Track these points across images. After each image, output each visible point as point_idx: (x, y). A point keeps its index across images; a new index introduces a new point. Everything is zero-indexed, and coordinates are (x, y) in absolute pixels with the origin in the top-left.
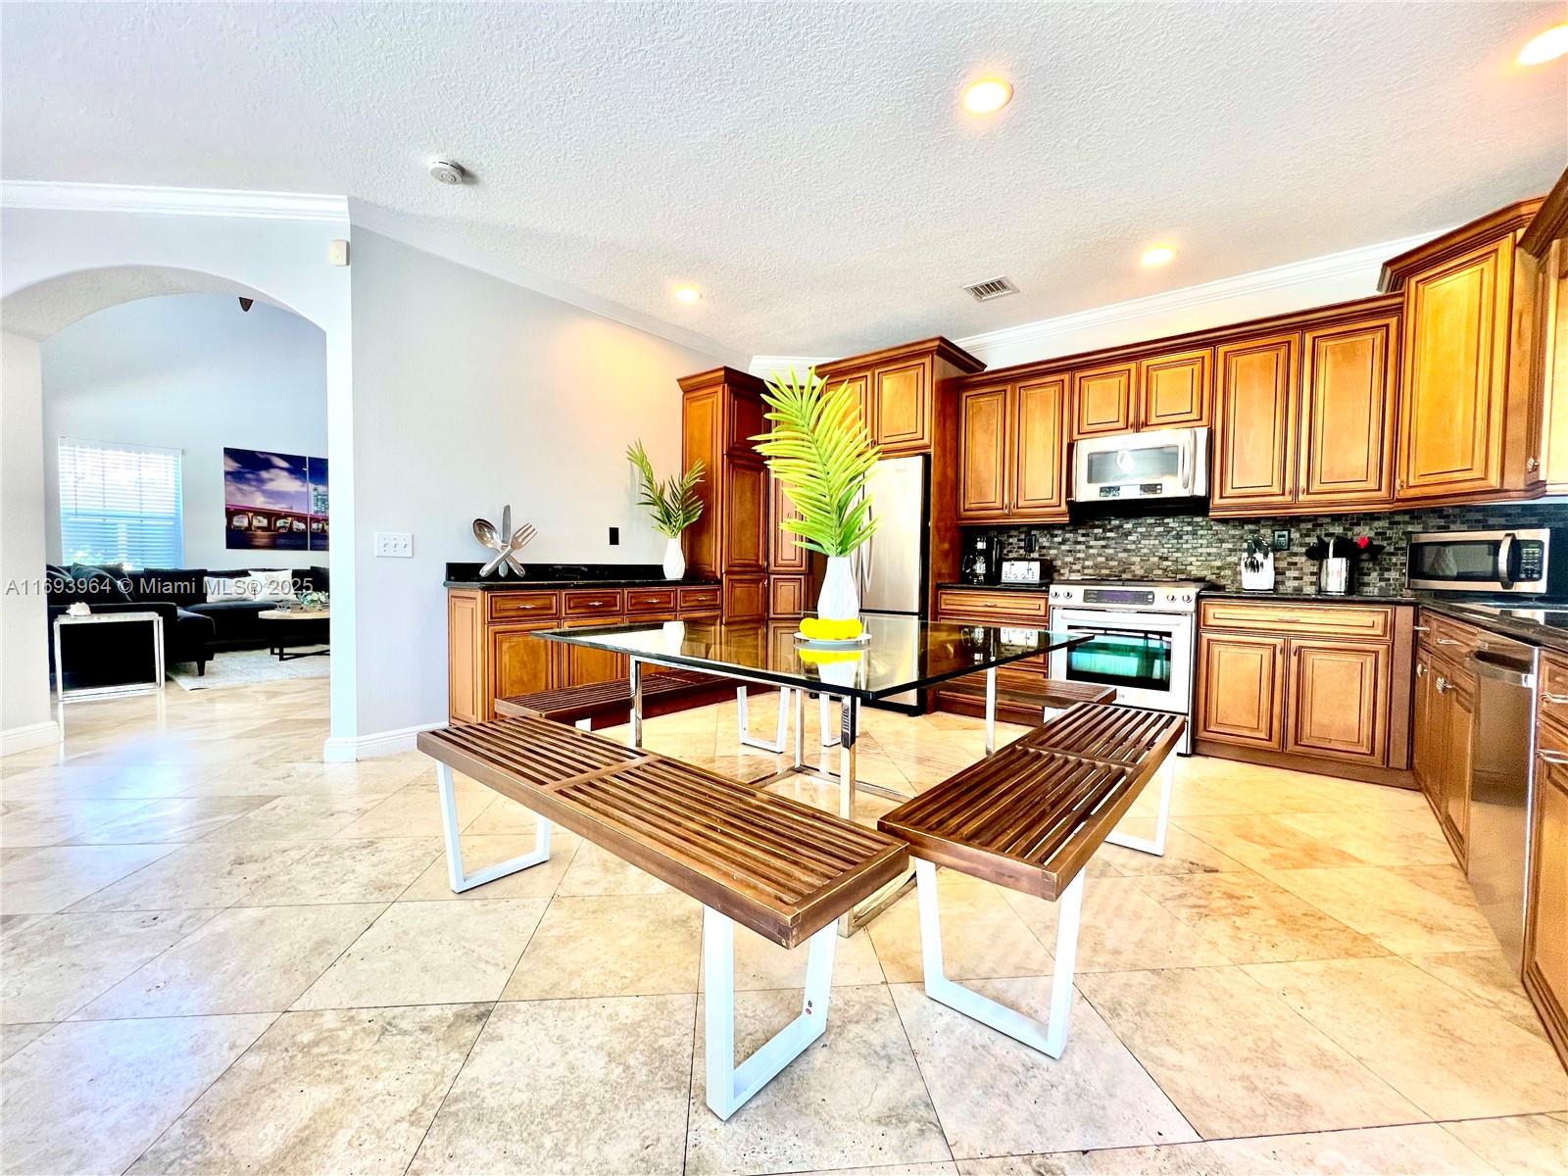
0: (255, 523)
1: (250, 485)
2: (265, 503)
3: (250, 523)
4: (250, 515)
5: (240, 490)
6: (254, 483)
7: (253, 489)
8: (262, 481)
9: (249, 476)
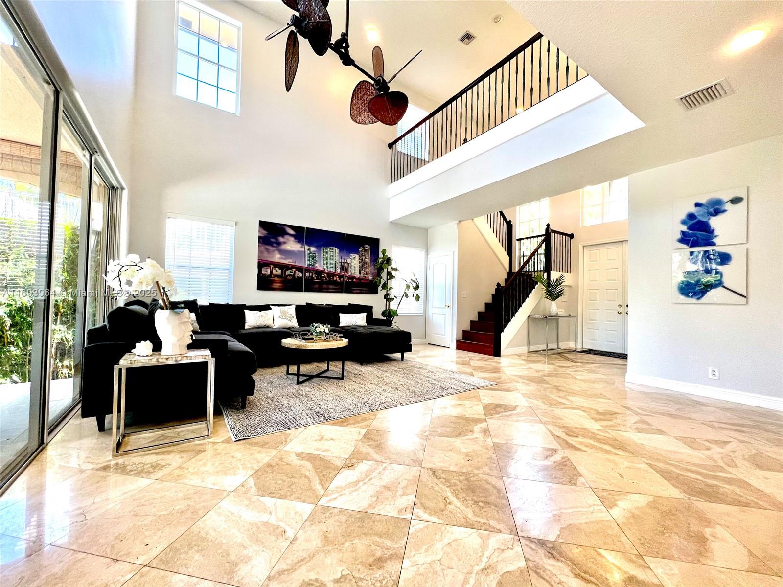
0: (274, 272)
1: (272, 246)
2: (280, 258)
3: (271, 272)
4: (272, 266)
5: (267, 250)
7: (274, 248)
8: (279, 244)
9: (273, 240)
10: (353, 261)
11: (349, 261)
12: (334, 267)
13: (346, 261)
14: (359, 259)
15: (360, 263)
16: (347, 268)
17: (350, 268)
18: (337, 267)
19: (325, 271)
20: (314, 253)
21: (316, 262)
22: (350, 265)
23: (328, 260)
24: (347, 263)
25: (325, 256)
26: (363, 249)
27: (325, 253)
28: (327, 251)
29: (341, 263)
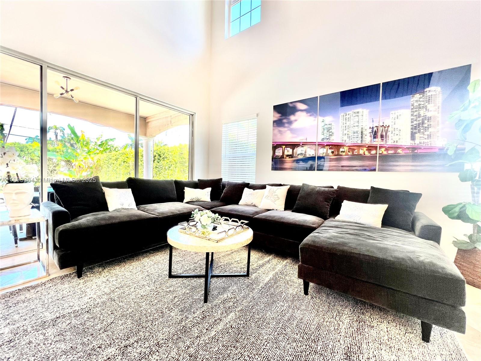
0: (286, 153)
1: (285, 127)
2: (291, 137)
3: (283, 153)
4: (284, 147)
5: (280, 131)
6: (286, 125)
7: (286, 129)
8: (290, 123)
9: (285, 121)
10: (396, 120)
11: (388, 122)
12: (360, 136)
13: (381, 124)
14: (412, 115)
15: (412, 122)
16: (384, 134)
17: (390, 132)
18: (366, 135)
19: (345, 144)
20: (329, 124)
21: (333, 134)
22: (390, 129)
23: (351, 129)
24: (385, 126)
25: (346, 124)
26: (420, 98)
27: (346, 120)
28: (349, 116)
29: (373, 128)
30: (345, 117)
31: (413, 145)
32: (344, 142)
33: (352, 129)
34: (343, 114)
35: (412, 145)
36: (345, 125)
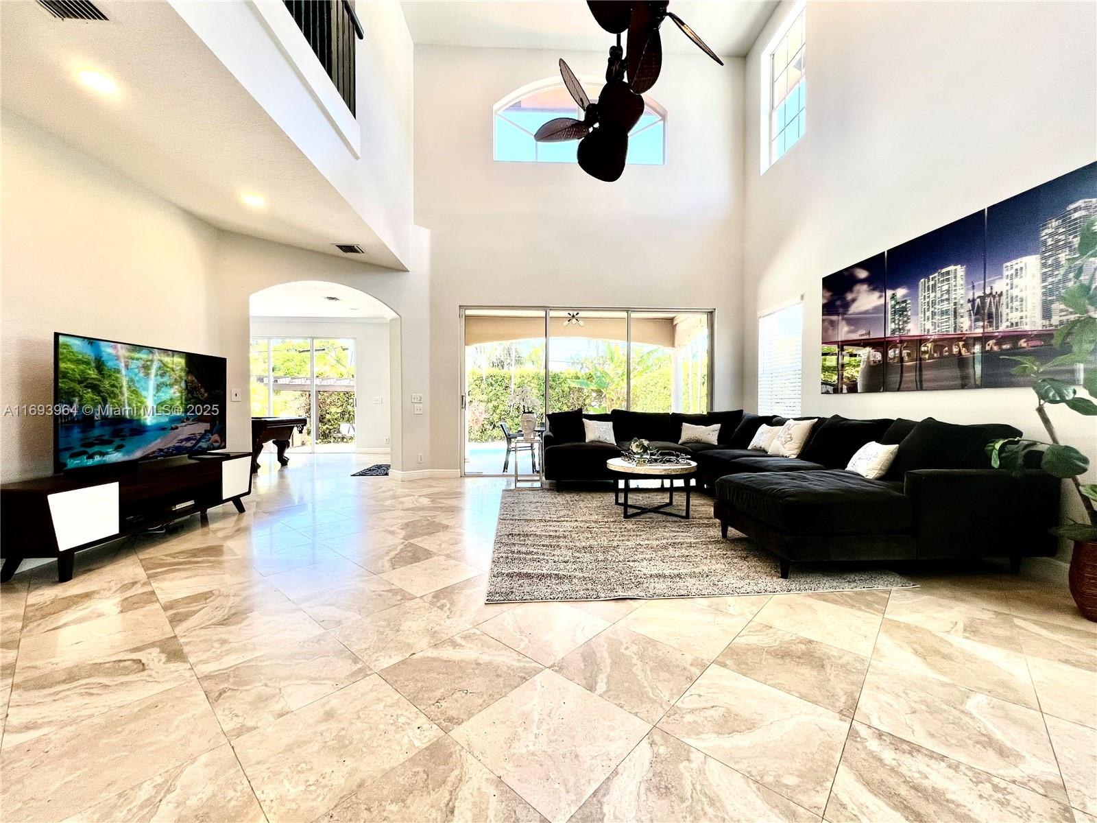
5: (834, 323)
6: (841, 310)
7: (840, 318)
10: (1016, 281)
11: (999, 286)
12: (952, 318)
13: (988, 291)
14: (1044, 265)
15: (1044, 280)
16: (994, 310)
17: (1004, 306)
18: (962, 317)
19: (929, 337)
20: (904, 302)
21: (908, 319)
22: (1003, 299)
23: (937, 306)
24: (994, 293)
25: (929, 297)
26: (1058, 228)
27: (928, 290)
28: (933, 282)
29: (973, 301)
30: (927, 285)
31: (1048, 329)
32: (926, 333)
33: (939, 307)
34: (922, 280)
35: (1044, 329)
36: (927, 300)
